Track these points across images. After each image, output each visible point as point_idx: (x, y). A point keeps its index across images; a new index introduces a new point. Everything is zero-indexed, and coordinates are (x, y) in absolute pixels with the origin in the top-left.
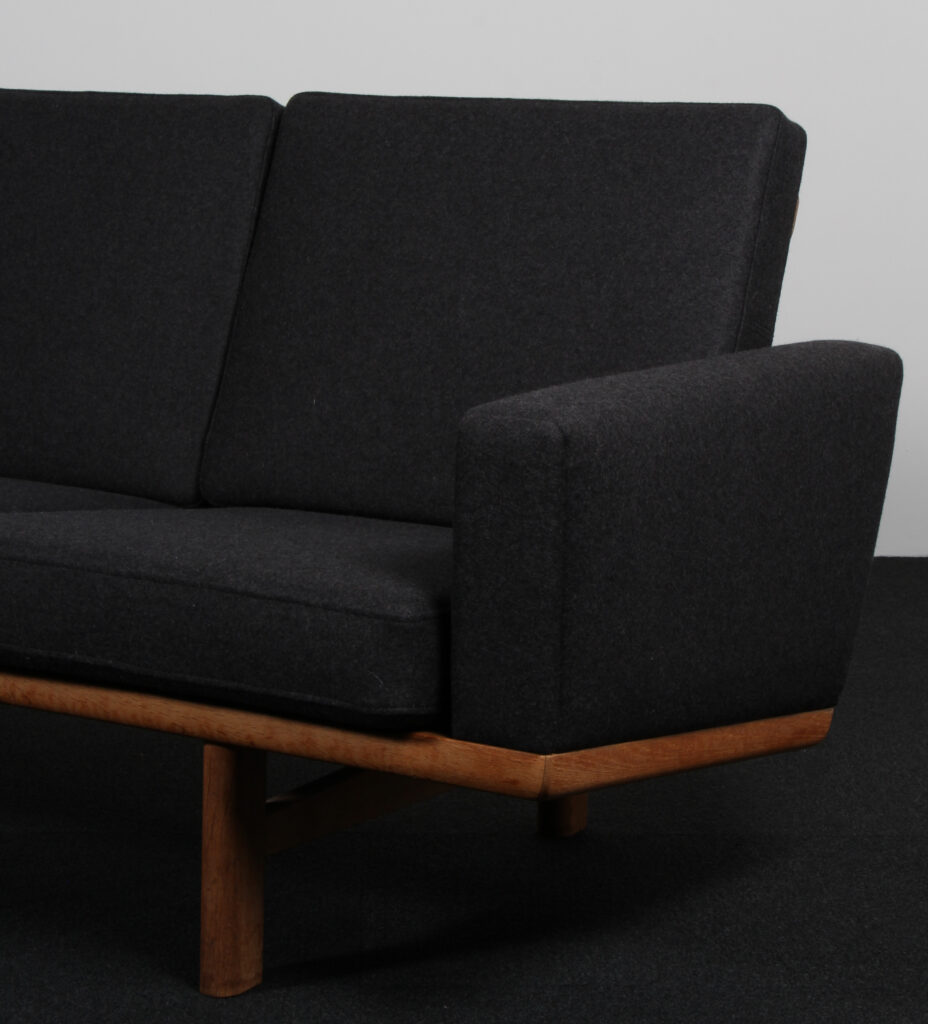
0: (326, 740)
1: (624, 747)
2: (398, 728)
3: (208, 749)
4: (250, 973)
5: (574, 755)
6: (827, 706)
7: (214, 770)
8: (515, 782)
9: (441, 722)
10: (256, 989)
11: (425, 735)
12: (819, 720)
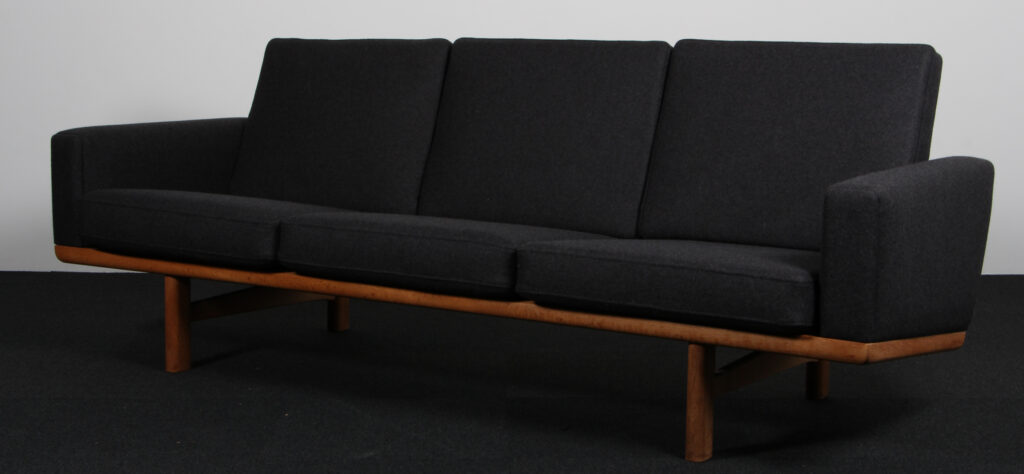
0: (756, 340)
1: (895, 342)
2: (794, 333)
3: (692, 347)
4: (709, 452)
5: (877, 344)
6: (963, 330)
7: (694, 355)
8: (852, 356)
9: (815, 330)
10: (711, 459)
11: (807, 336)
12: (960, 336)
